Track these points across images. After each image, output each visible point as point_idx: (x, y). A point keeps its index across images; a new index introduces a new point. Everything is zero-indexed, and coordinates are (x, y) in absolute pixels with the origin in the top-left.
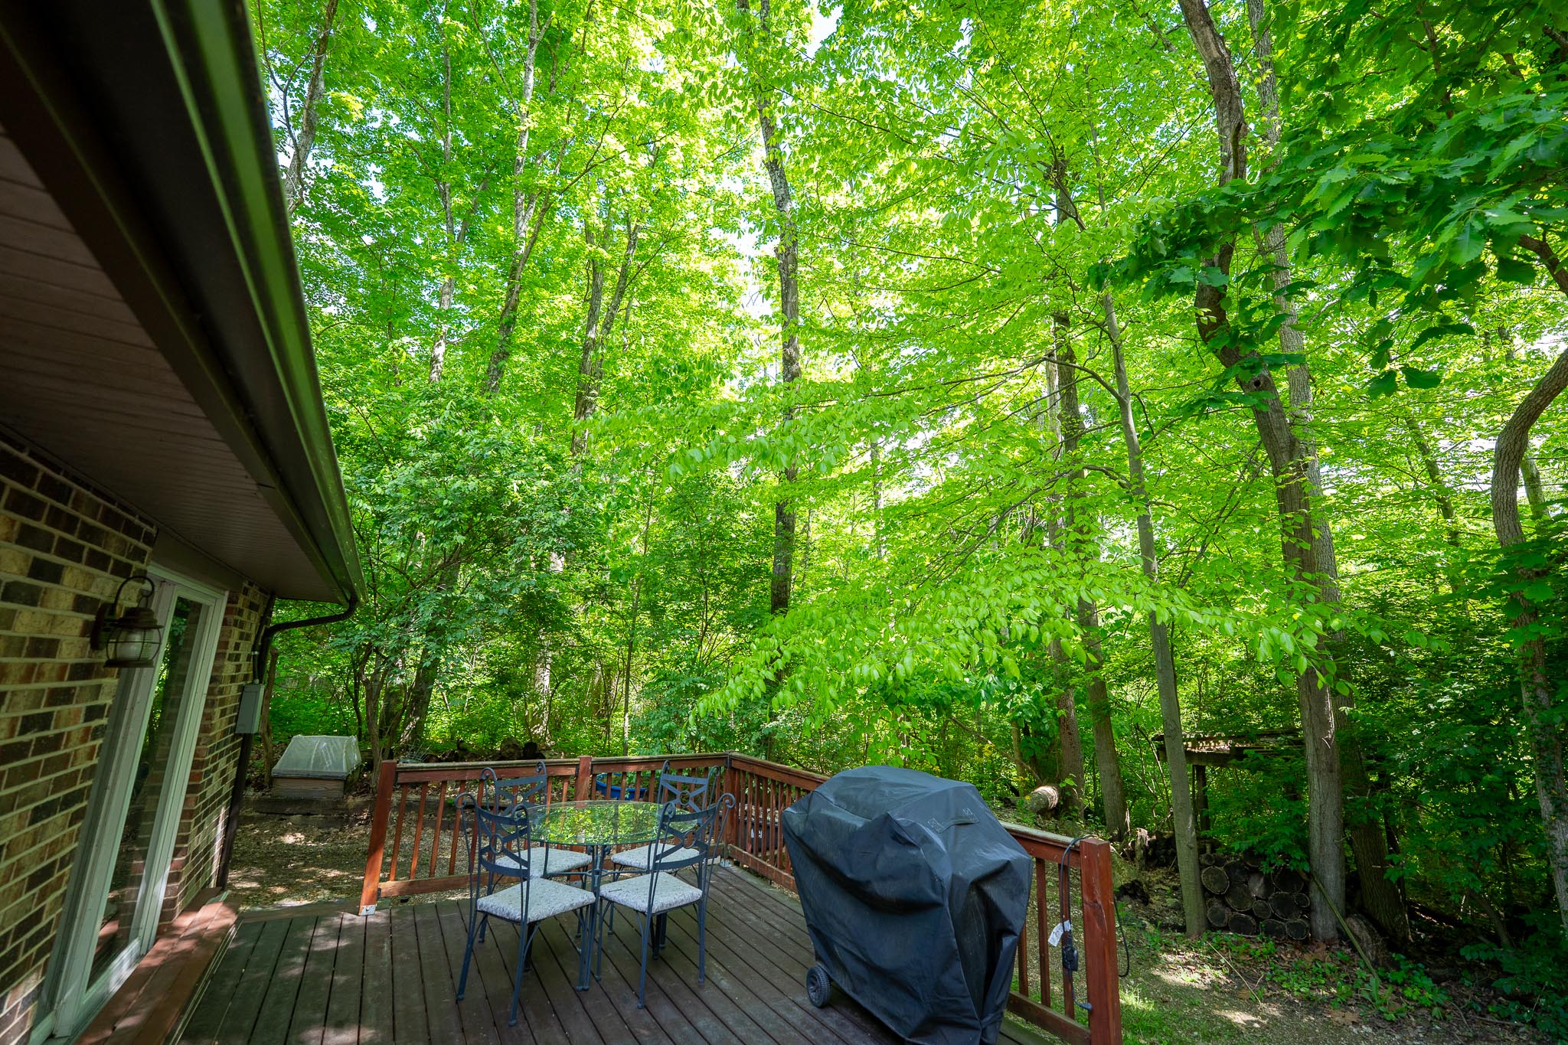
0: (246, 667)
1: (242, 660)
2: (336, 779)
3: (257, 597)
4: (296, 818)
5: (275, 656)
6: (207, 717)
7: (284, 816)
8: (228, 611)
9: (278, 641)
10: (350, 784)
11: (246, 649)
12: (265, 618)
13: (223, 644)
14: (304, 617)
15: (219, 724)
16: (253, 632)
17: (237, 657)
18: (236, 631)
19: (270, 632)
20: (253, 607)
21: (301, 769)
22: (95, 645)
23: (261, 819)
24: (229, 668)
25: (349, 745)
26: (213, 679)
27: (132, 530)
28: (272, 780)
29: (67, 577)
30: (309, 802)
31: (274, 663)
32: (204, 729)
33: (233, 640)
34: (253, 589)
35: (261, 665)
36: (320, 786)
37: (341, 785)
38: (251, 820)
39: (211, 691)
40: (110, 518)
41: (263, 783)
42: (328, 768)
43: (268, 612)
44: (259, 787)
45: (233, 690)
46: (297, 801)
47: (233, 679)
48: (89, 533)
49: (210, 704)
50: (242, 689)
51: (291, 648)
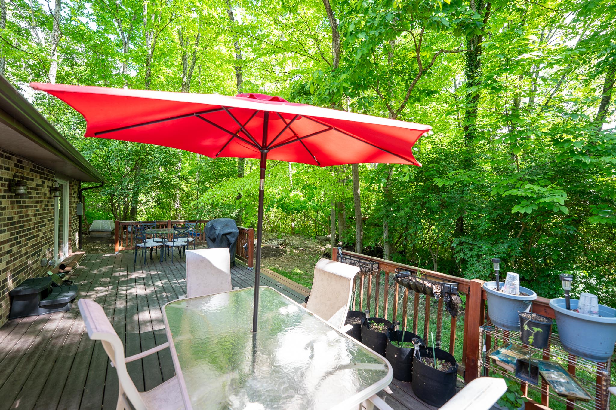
0: (77, 200)
1: (76, 197)
2: (109, 232)
3: (76, 182)
4: (99, 242)
5: (84, 197)
6: (70, 210)
7: (95, 241)
8: (70, 186)
9: (83, 192)
10: (112, 233)
11: (76, 195)
12: (79, 187)
13: (70, 194)
14: (91, 186)
15: (73, 212)
16: (77, 190)
17: (74, 197)
18: (73, 191)
19: (81, 191)
20: (76, 184)
21: (98, 229)
22: (51, 194)
23: (88, 243)
24: (73, 199)
25: (111, 222)
26: (70, 202)
27: (52, 173)
28: (89, 232)
29: (46, 183)
30: (102, 238)
31: (84, 200)
32: (70, 213)
33: (73, 193)
34: (75, 180)
35: (81, 198)
36: (104, 234)
37: (110, 233)
38: (85, 243)
39: (70, 205)
40: (49, 172)
41: (88, 233)
42: (106, 228)
43: (80, 185)
44: (86, 234)
45: (75, 205)
46: (98, 238)
47: (74, 202)
48: (47, 175)
49: (70, 207)
50: (77, 204)
51: (88, 195)
